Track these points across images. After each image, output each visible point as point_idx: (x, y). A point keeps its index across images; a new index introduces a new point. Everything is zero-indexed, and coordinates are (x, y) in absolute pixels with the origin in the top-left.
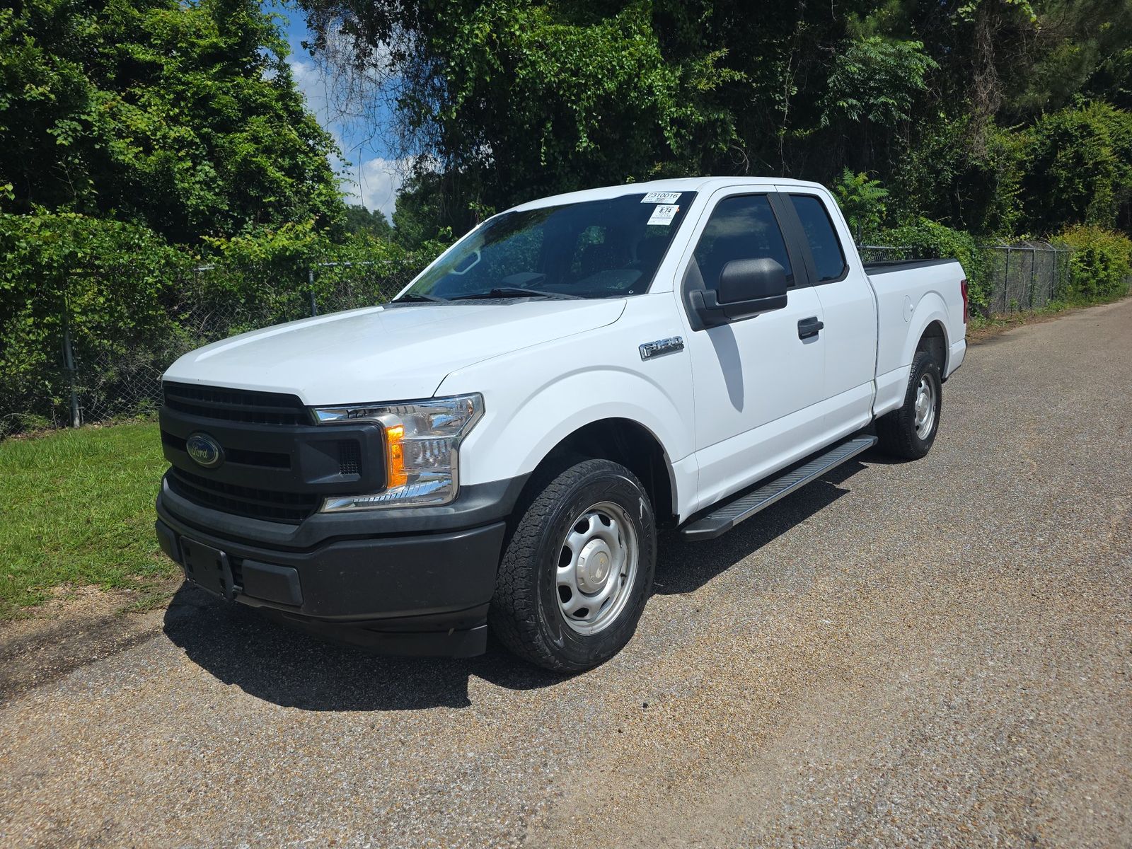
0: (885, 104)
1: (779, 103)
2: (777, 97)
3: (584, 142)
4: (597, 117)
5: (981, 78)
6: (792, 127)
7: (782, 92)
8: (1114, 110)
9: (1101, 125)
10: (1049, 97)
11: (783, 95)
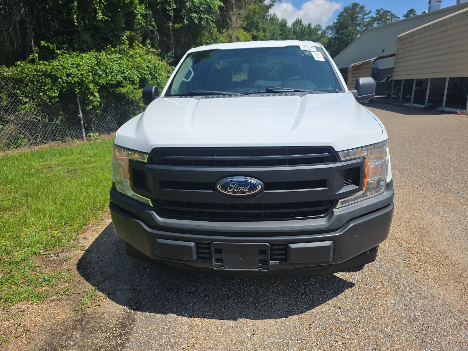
0: (207, 18)
1: (168, 10)
2: (168, 8)
3: (100, 16)
4: (104, 3)
5: (232, 13)
6: (174, 23)
7: (170, 6)
8: (244, 32)
9: (241, 37)
10: (247, 24)
11: (170, 7)
